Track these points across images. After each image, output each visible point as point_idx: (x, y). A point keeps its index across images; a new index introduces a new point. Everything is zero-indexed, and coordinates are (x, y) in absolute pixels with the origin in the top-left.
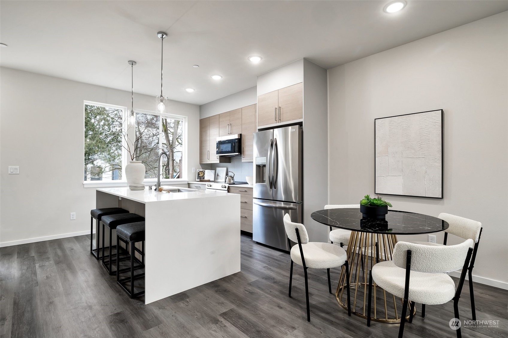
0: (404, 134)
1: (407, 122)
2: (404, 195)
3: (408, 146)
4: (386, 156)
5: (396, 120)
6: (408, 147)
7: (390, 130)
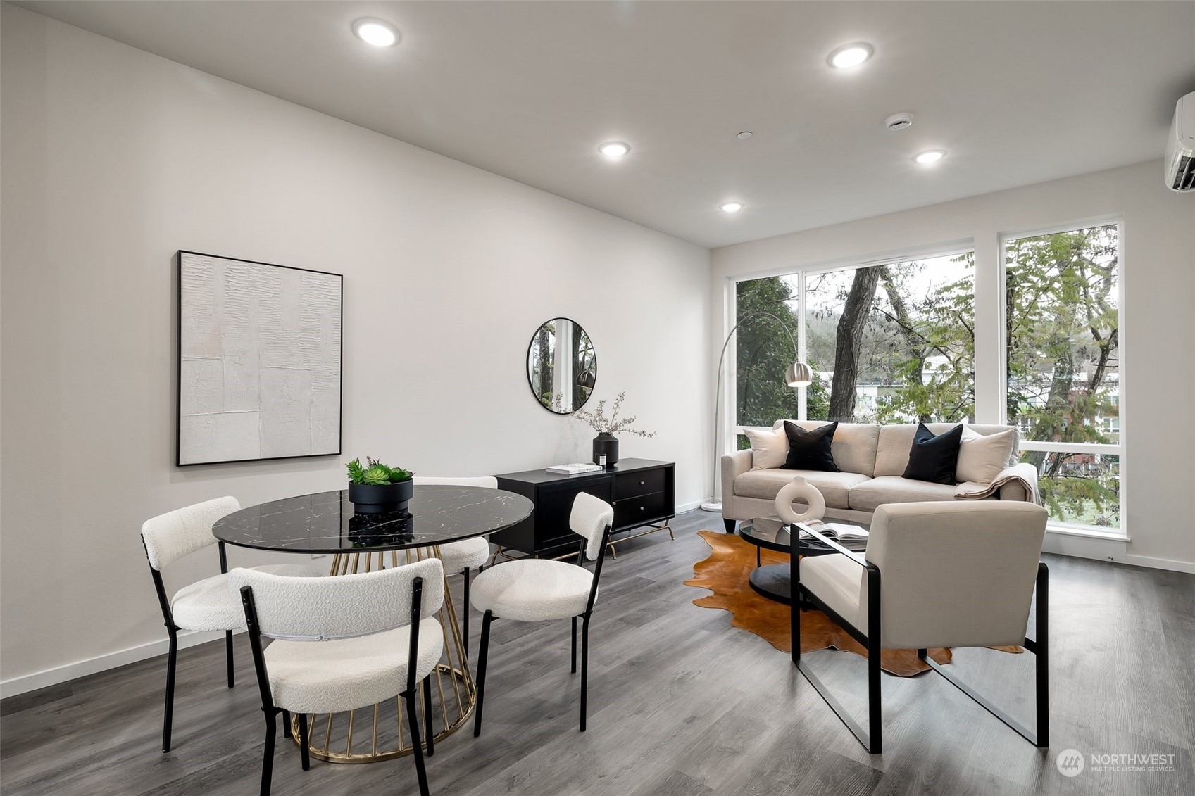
0: (264, 310)
1: (272, 282)
2: (262, 458)
3: (273, 341)
4: (214, 359)
5: (244, 270)
6: (274, 343)
7: (227, 293)
